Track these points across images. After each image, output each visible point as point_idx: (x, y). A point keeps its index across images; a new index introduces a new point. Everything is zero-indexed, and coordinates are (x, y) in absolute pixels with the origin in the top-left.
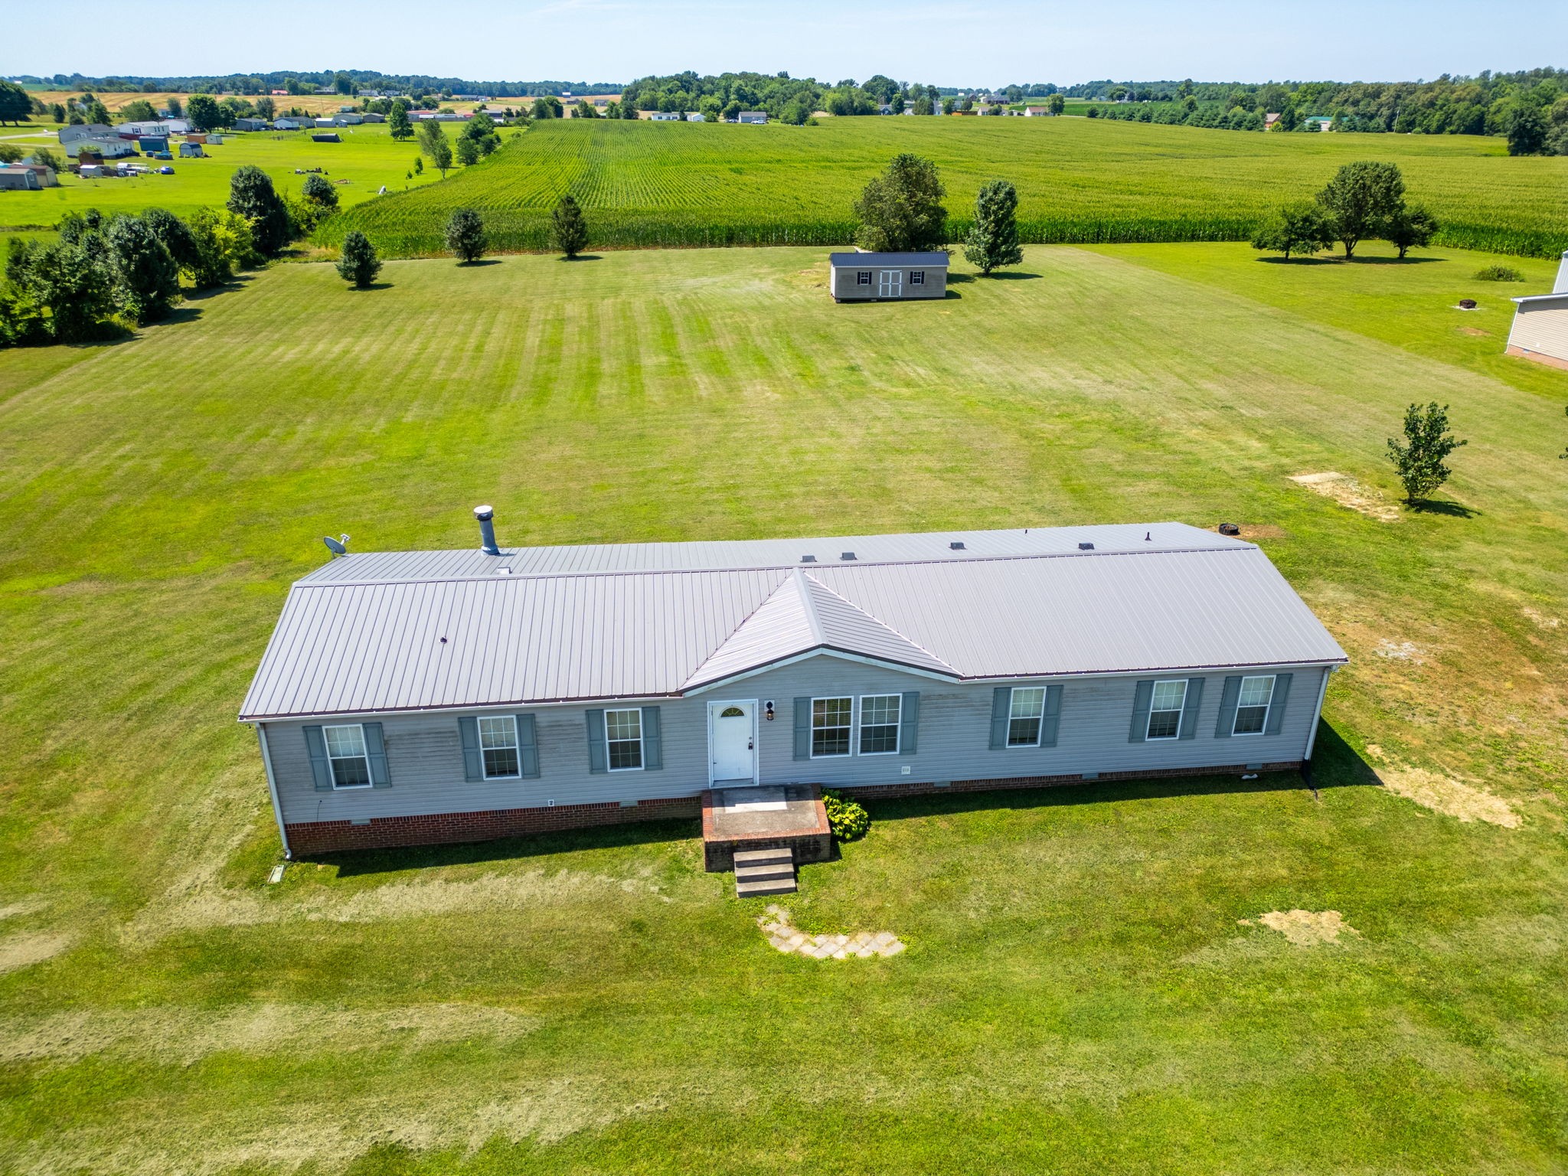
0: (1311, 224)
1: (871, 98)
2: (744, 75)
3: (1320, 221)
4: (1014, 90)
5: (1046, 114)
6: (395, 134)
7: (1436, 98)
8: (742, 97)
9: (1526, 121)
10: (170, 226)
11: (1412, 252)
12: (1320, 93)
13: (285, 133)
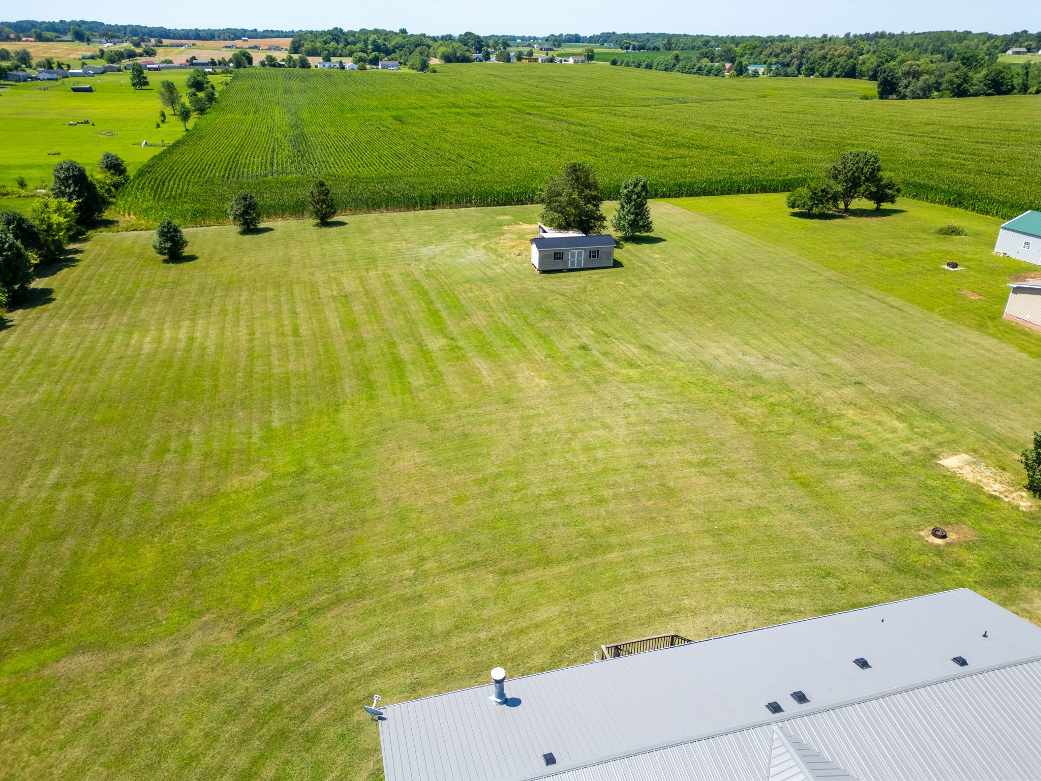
0: (827, 193)
1: (468, 51)
2: (376, 31)
3: (832, 192)
4: (553, 38)
5: (583, 62)
6: (134, 85)
7: (827, 54)
8: (377, 48)
9: (888, 75)
10: (17, 223)
11: (885, 206)
12: (754, 49)
13: (48, 84)
